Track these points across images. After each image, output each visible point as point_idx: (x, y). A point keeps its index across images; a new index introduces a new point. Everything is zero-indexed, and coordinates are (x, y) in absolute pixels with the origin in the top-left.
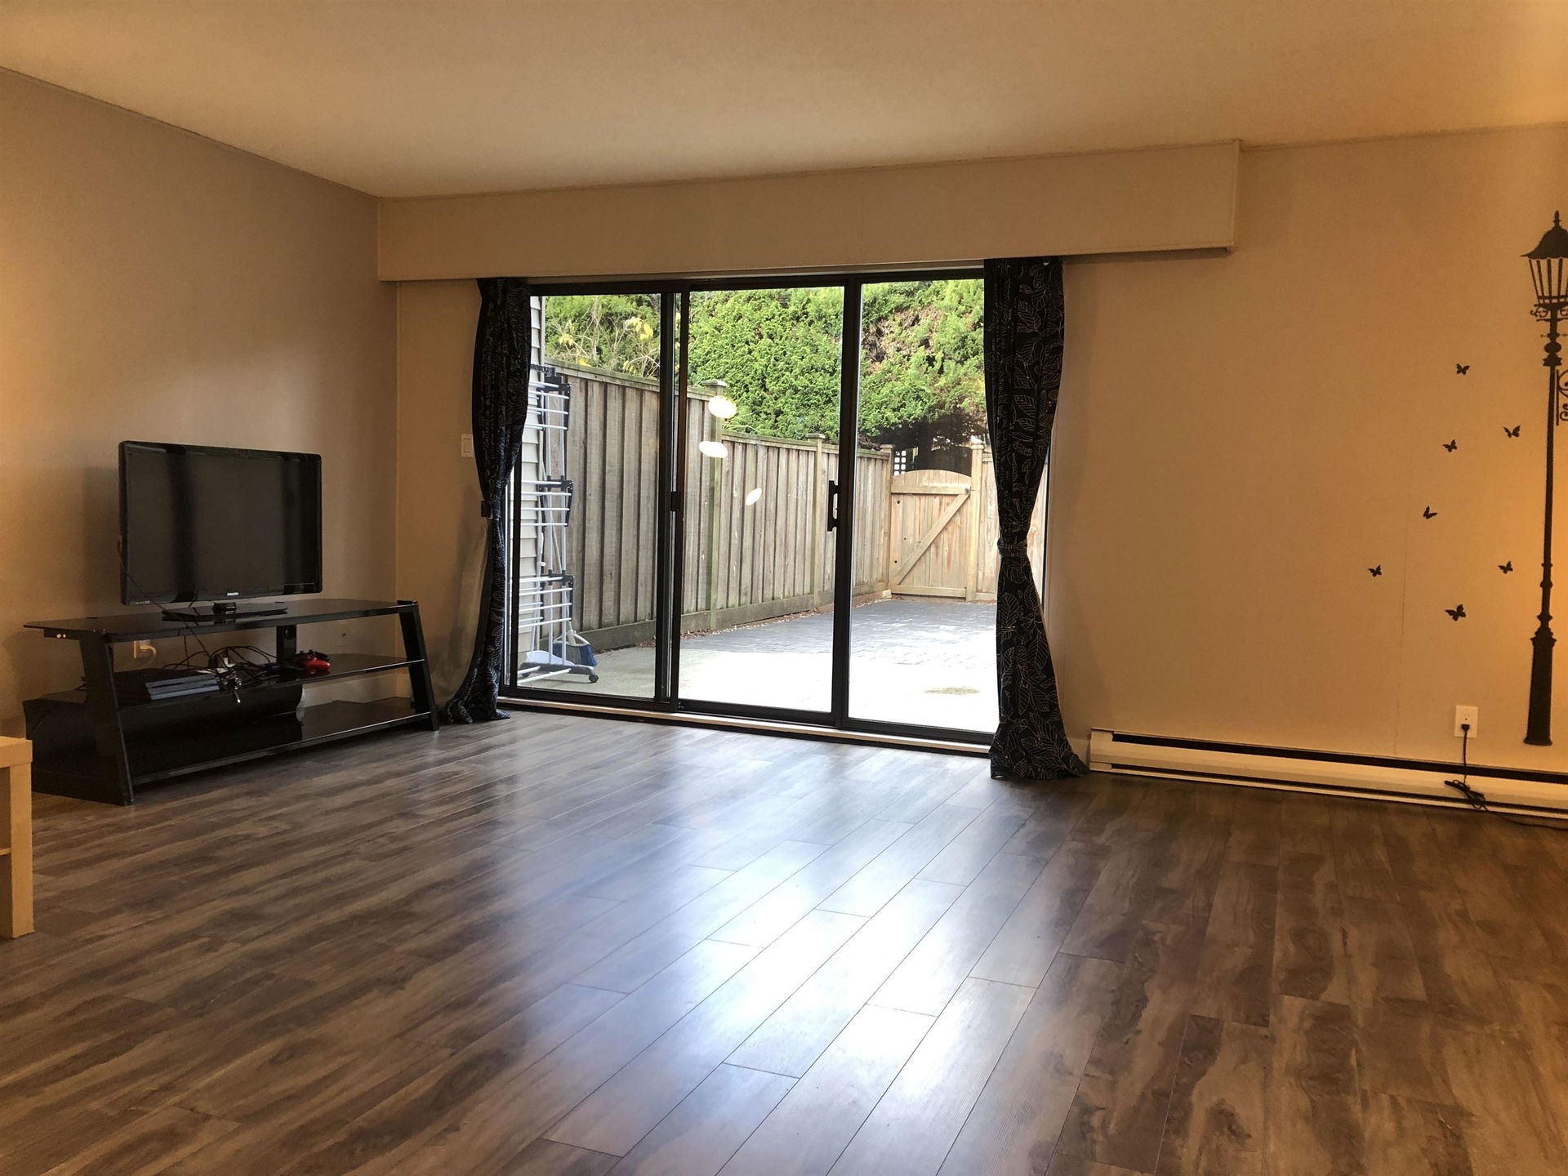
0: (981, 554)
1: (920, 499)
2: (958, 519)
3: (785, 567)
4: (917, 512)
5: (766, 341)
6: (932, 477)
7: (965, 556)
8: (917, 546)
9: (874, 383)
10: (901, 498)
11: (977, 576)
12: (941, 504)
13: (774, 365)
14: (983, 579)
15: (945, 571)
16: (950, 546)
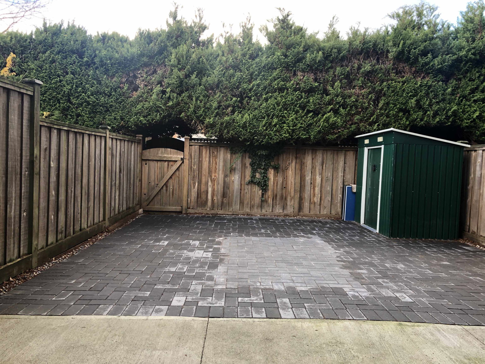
0: (189, 190)
1: (157, 162)
2: (177, 173)
3: (88, 208)
4: (156, 169)
5: (70, 76)
6: (163, 152)
7: (181, 191)
8: (156, 186)
9: (133, 102)
10: (147, 162)
11: (188, 200)
12: (168, 165)
13: (75, 90)
14: (190, 202)
15: (171, 199)
16: (173, 186)
